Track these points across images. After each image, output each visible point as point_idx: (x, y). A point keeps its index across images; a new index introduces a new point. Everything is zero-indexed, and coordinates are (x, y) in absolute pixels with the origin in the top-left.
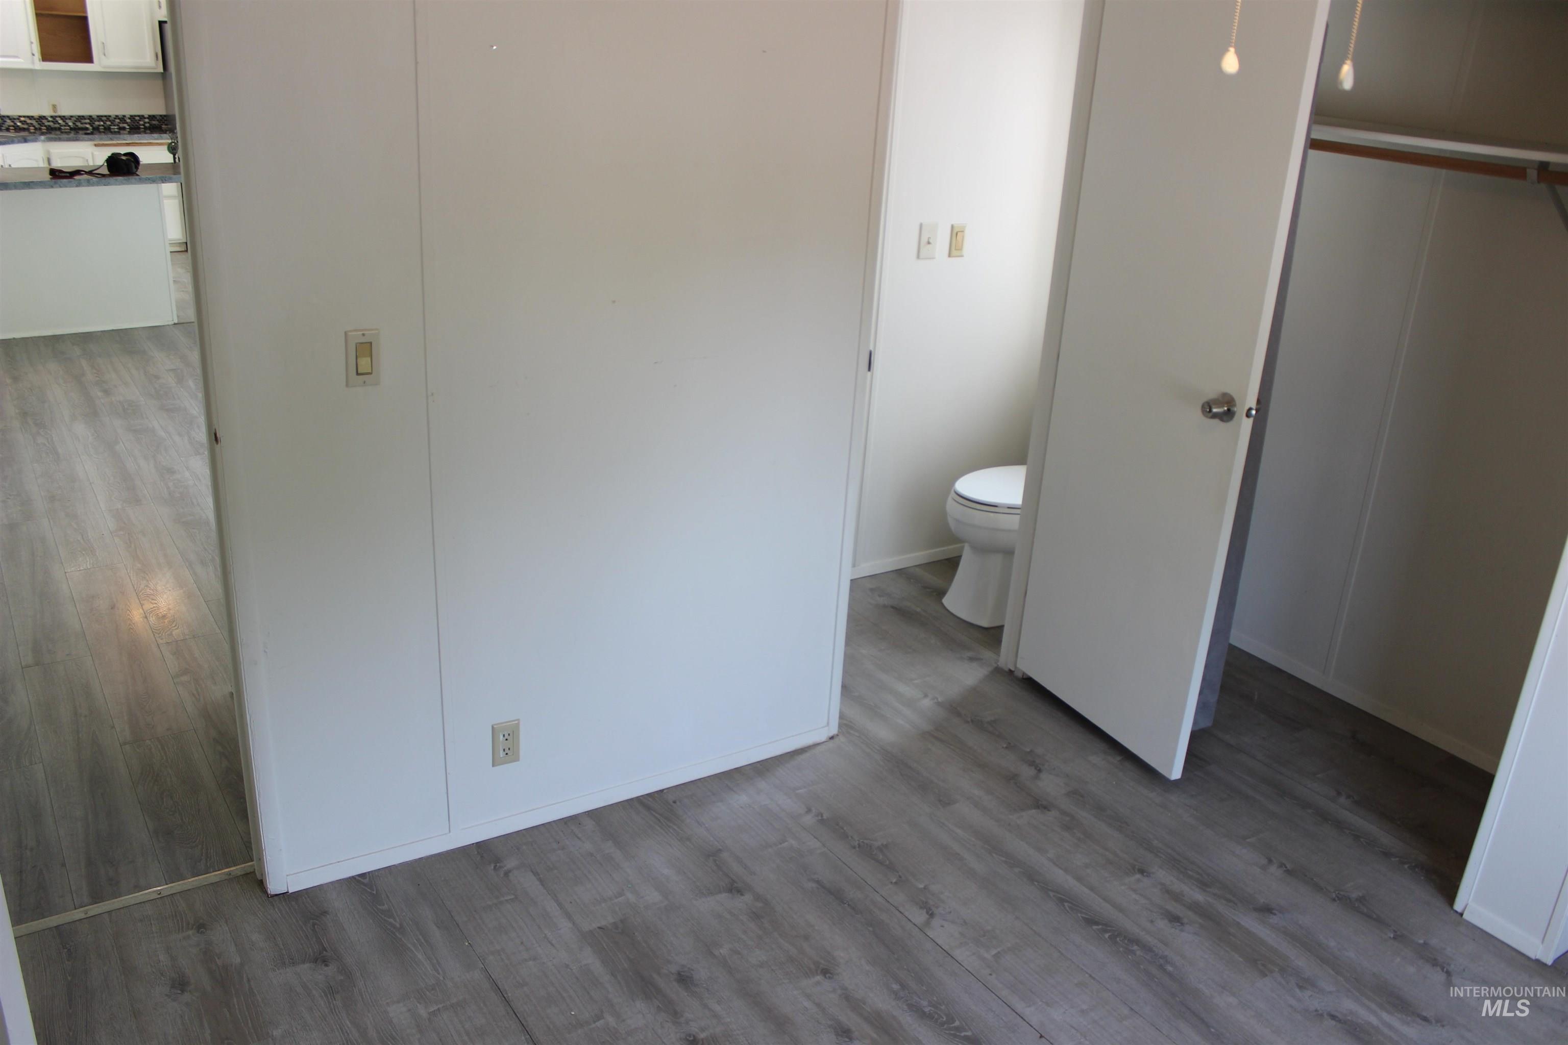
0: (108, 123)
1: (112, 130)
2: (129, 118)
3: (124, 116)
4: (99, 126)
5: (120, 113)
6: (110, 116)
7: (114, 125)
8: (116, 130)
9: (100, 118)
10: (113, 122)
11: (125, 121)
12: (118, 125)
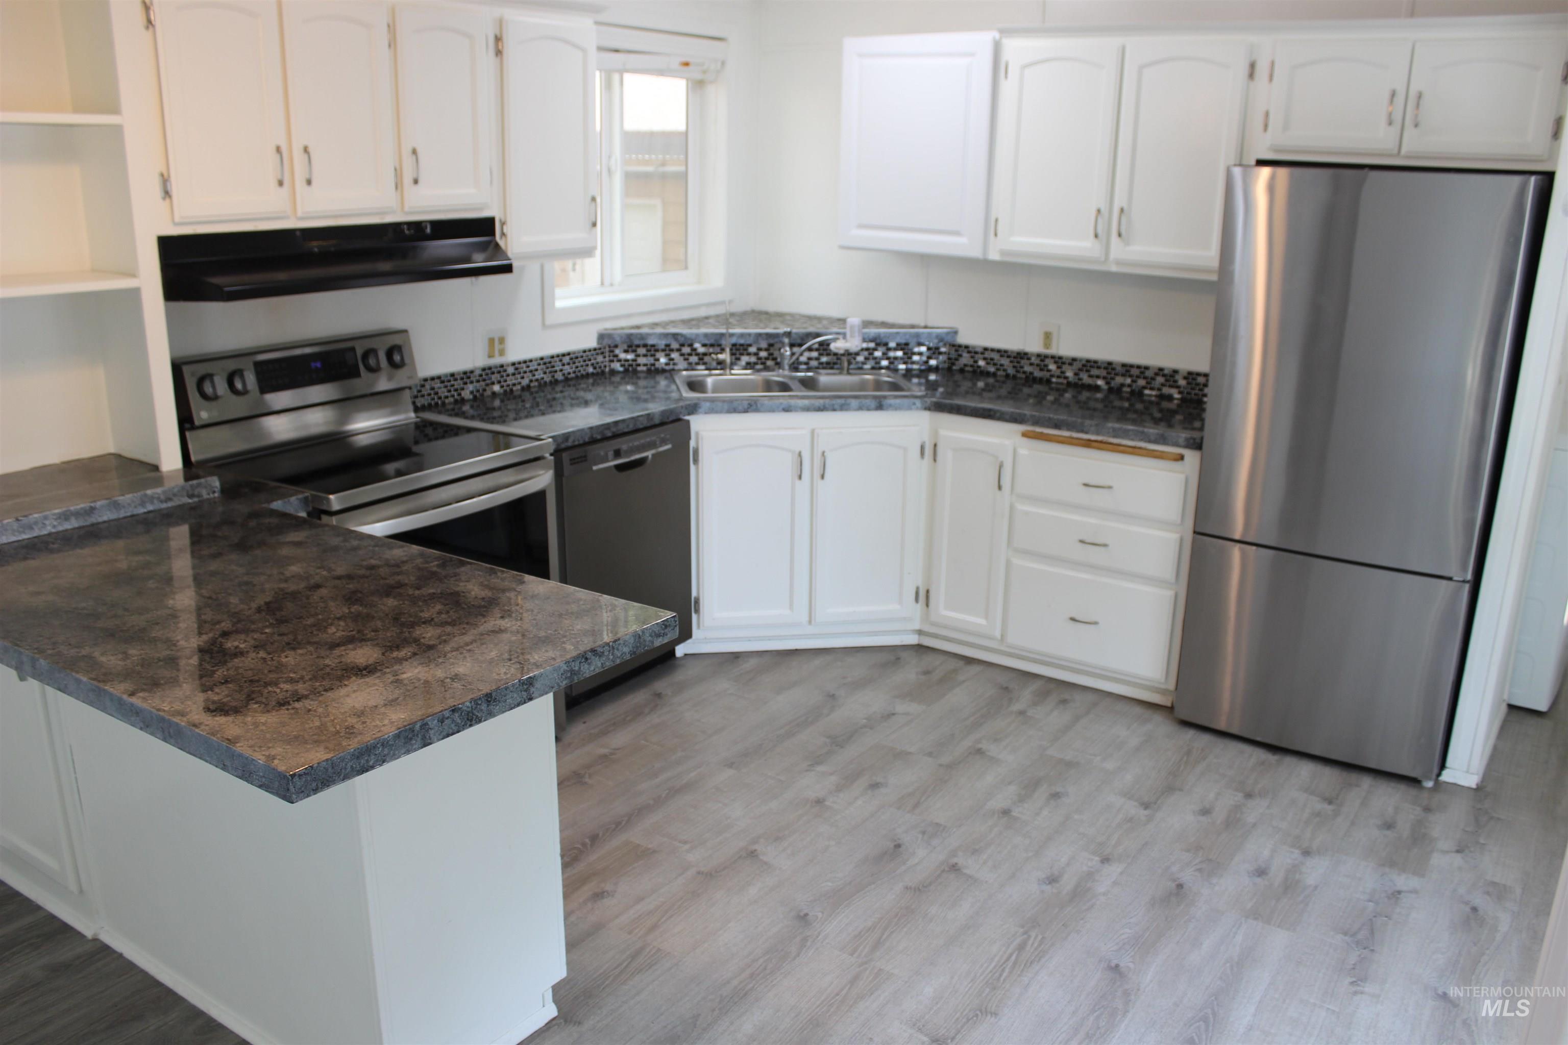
0: (1141, 382)
1: (1146, 398)
2: (1185, 378)
3: (1176, 372)
4: (1122, 385)
5: (1168, 363)
6: (1147, 368)
7: (1152, 389)
8: (1153, 399)
9: (1127, 368)
10: (1150, 381)
11: (1176, 381)
12: (1159, 389)
